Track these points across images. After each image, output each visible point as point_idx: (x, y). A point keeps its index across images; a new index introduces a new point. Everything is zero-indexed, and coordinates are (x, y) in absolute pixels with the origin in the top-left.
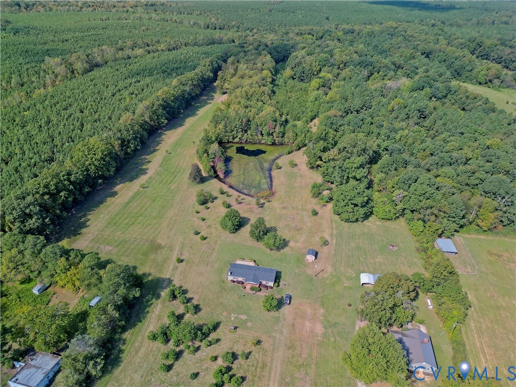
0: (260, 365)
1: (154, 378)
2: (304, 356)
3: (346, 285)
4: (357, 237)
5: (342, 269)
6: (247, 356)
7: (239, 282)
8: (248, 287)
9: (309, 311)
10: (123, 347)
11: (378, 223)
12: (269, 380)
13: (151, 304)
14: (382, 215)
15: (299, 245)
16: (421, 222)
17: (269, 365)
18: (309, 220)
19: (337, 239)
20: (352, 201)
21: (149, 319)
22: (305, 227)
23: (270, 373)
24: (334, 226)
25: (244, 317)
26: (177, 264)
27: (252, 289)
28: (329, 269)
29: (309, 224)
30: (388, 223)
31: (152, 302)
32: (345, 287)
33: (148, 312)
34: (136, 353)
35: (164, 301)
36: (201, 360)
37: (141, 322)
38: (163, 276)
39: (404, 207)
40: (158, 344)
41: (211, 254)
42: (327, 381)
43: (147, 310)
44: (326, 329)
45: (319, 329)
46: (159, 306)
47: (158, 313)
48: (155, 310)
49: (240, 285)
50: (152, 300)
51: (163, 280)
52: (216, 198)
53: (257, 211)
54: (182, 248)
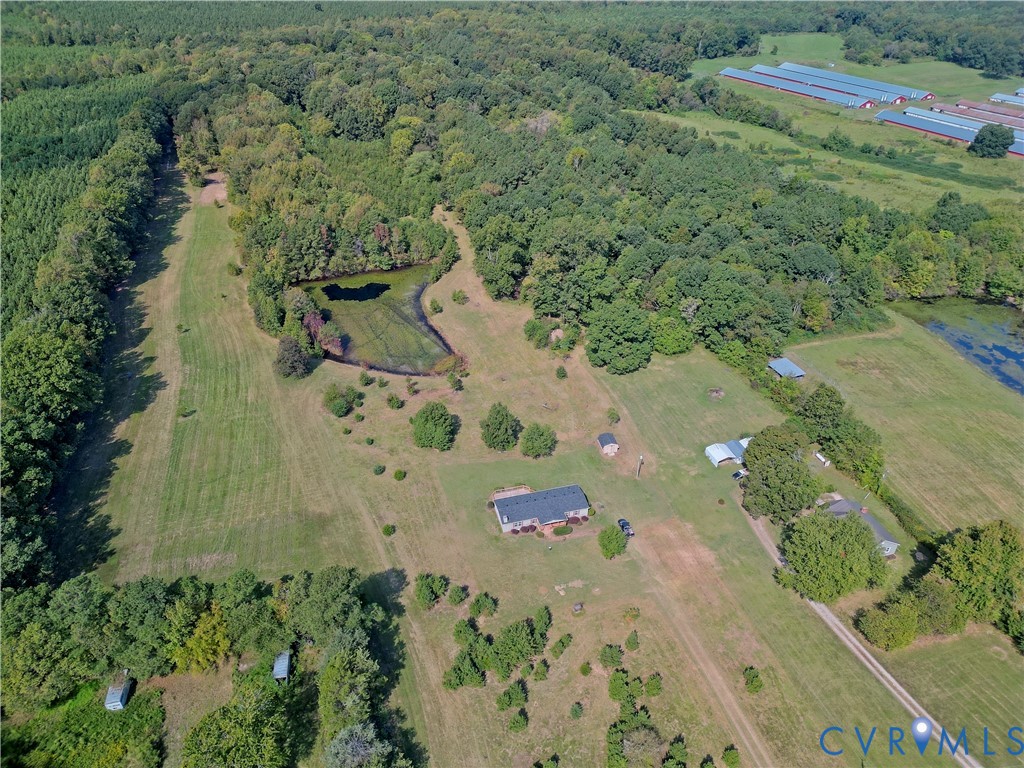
0: (664, 646)
1: (508, 747)
2: (717, 603)
3: (693, 473)
4: (656, 394)
5: (669, 449)
6: (633, 642)
7: (525, 529)
8: (548, 531)
9: (672, 535)
10: (406, 725)
11: (670, 362)
12: (695, 662)
13: (397, 628)
14: (673, 347)
15: (573, 434)
16: (738, 343)
17: (676, 640)
18: (560, 391)
19: (626, 406)
20: (626, 336)
21: (414, 656)
22: (560, 401)
23: (688, 651)
24: (608, 387)
25: (578, 584)
26: (388, 539)
27: (558, 532)
28: (651, 458)
29: (565, 395)
30: (683, 358)
31: (394, 623)
32: (694, 477)
33: (402, 644)
34: (441, 724)
35: (416, 612)
36: (567, 682)
37: (403, 666)
38: (378, 570)
39: (703, 324)
40: (468, 691)
41: (437, 499)
42: (775, 625)
43: (396, 641)
44: (716, 550)
45: (707, 555)
46: (415, 626)
47: (423, 639)
48: (411, 635)
49: (530, 533)
50: (390, 620)
51: (385, 576)
52: (361, 396)
53: (457, 398)
54: (372, 506)
